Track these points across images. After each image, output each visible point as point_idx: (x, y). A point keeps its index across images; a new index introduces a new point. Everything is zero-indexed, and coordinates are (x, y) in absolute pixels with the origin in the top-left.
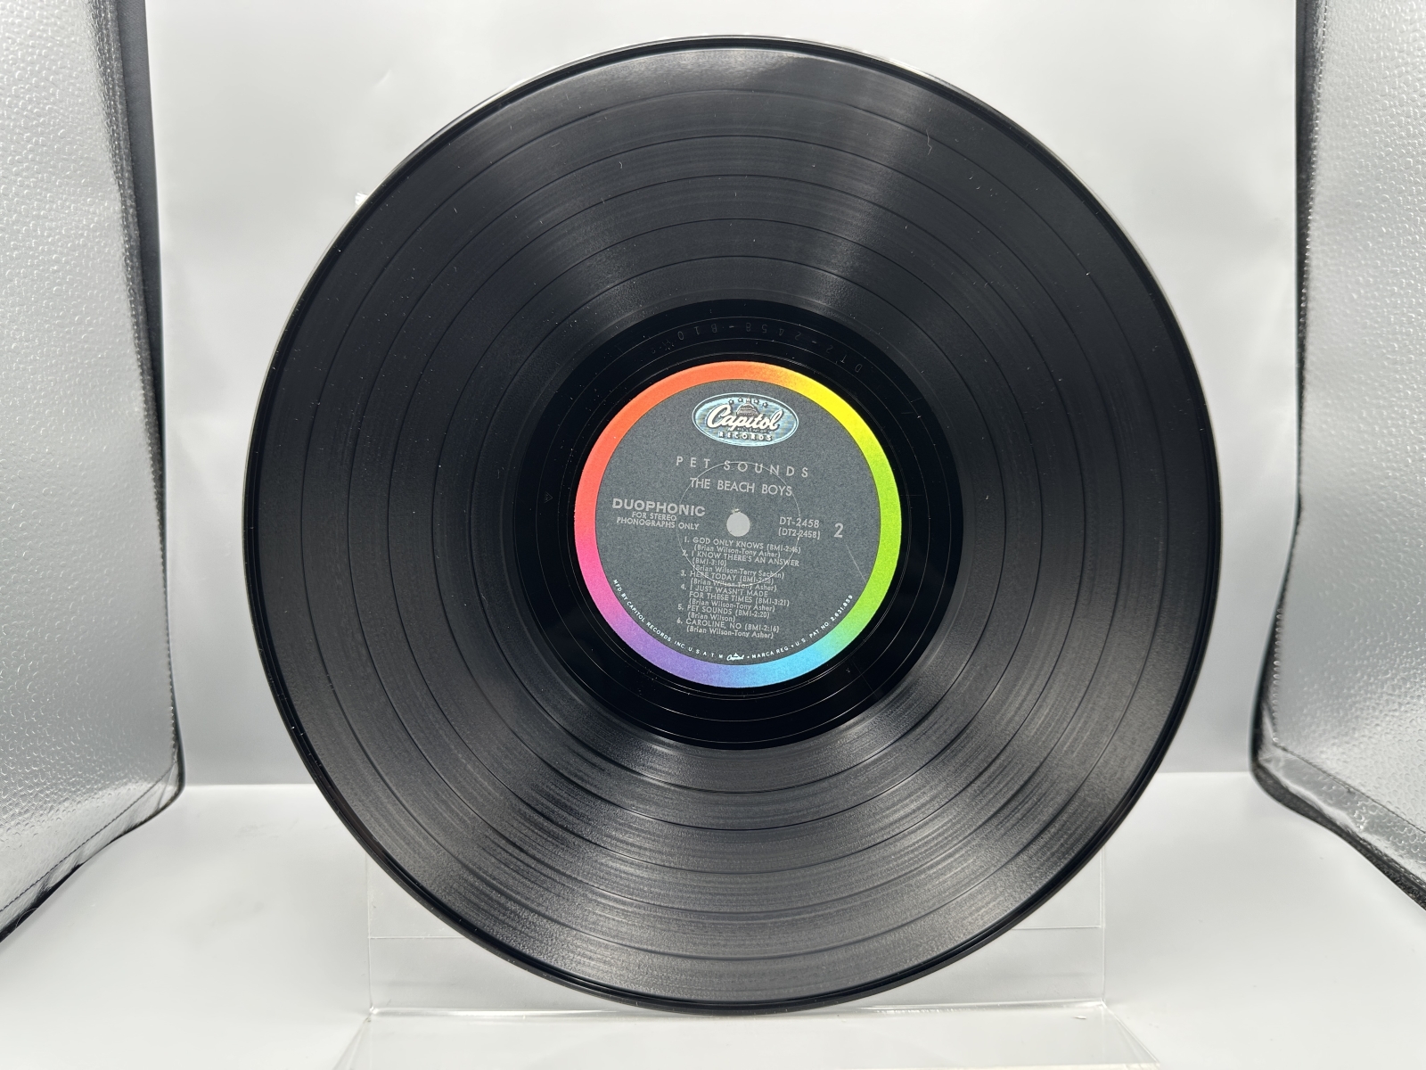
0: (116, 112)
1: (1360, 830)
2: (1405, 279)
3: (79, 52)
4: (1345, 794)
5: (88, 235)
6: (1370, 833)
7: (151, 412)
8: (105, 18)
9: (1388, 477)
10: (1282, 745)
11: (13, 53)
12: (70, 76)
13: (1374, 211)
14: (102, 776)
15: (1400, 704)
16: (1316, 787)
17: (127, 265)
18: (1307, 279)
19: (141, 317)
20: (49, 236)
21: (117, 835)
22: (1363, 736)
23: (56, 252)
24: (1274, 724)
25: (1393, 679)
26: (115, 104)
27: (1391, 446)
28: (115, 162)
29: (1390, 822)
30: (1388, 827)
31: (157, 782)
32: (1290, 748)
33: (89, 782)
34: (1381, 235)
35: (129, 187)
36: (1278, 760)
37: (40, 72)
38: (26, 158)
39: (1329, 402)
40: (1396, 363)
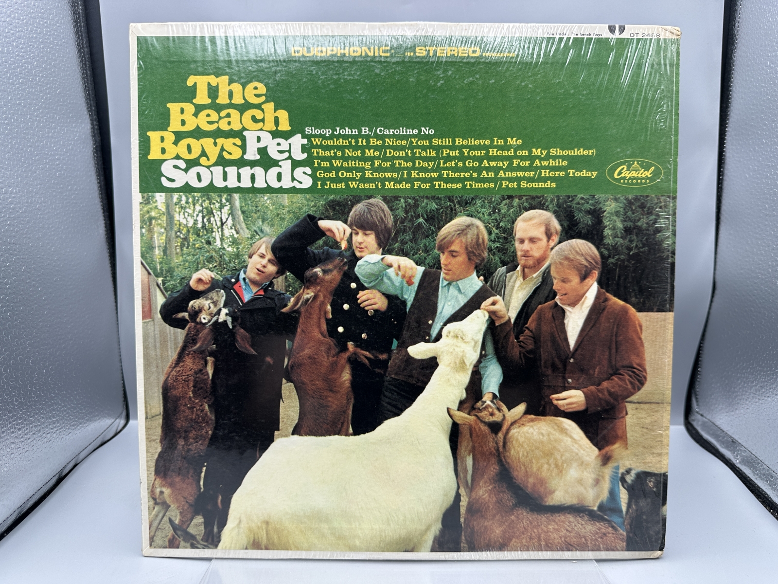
0: (87, 76)
1: (737, 462)
3: (67, 47)
4: (731, 443)
5: (74, 143)
6: (742, 465)
7: (109, 232)
8: (80, 26)
9: (759, 278)
10: (701, 413)
11: (33, 52)
12: (63, 61)
13: (759, 130)
15: (759, 399)
16: (717, 437)
17: (95, 156)
18: (724, 163)
19: (102, 183)
20: (54, 147)
21: (95, 448)
22: (741, 413)
23: (58, 154)
24: (697, 402)
25: (756, 386)
26: (86, 72)
27: (761, 261)
28: (87, 103)
29: (752, 459)
30: (751, 463)
31: (117, 419)
32: (705, 415)
33: (81, 424)
34: (763, 144)
35: (95, 115)
36: (699, 421)
37: (47, 61)
38: (42, 107)
39: (732, 232)
40: (767, 215)
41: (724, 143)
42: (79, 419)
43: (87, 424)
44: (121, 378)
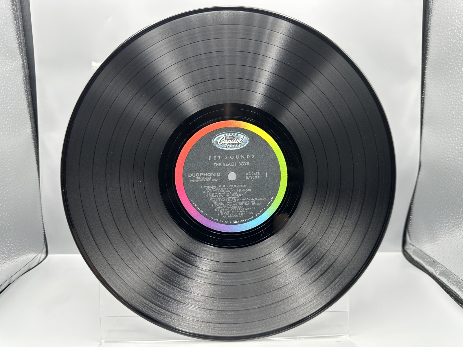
0: (19, 30)
1: (437, 274)
2: (458, 90)
3: (5, 10)
4: (432, 262)
5: (10, 73)
6: (440, 276)
7: (34, 132)
9: (449, 157)
10: (412, 244)
13: (448, 65)
14: (17, 254)
15: (451, 234)
16: (423, 259)
17: (24, 82)
18: (425, 88)
19: (30, 100)
21: (24, 273)
22: (439, 243)
24: (410, 237)
25: (449, 226)
26: (19, 27)
27: (451, 147)
28: (19, 47)
29: (447, 272)
30: (446, 274)
31: (39, 253)
32: (415, 245)
33: (13, 257)
34: (450, 74)
35: (25, 56)
36: (411, 249)
39: (431, 130)
40: (453, 118)
41: (425, 75)
42: (11, 254)
43: (17, 257)
44: (42, 227)
